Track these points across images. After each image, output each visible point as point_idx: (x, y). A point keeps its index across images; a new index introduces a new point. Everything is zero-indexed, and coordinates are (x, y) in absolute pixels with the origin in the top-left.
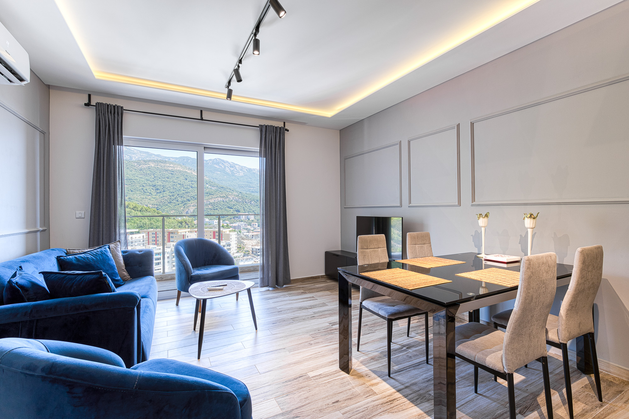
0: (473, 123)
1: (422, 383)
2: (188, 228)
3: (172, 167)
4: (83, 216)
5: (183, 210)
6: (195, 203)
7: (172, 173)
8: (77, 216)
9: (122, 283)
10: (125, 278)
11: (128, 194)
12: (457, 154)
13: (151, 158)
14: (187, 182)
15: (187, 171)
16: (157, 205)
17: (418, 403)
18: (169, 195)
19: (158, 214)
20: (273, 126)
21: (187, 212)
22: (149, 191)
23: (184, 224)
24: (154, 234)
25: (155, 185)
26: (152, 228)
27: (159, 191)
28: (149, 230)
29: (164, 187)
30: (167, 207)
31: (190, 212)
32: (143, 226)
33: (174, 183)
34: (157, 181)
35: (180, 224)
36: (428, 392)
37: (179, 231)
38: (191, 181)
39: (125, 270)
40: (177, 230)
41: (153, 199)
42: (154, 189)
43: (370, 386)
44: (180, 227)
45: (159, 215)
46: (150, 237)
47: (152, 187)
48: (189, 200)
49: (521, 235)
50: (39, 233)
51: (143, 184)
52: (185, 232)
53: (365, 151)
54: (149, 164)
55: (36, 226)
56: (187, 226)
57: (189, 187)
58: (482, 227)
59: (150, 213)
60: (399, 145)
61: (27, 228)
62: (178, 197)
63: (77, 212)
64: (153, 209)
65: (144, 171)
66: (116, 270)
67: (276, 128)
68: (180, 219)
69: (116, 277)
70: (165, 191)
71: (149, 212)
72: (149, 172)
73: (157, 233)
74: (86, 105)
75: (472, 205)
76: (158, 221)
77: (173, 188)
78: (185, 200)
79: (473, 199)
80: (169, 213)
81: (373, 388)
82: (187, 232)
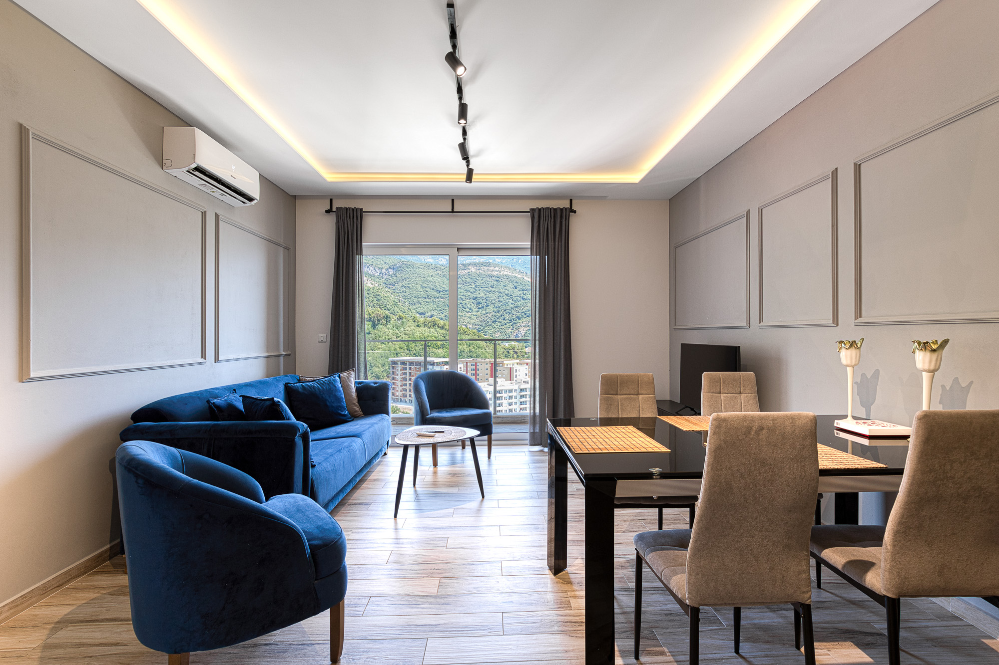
0: (860, 165)
1: (656, 614)
2: (517, 359)
3: (497, 271)
4: (325, 340)
5: (511, 333)
6: (527, 322)
7: (498, 279)
8: (320, 340)
9: (349, 419)
10: (356, 413)
11: (444, 311)
12: (833, 226)
13: (471, 260)
14: (517, 292)
15: (516, 275)
16: (478, 325)
17: (622, 636)
18: (493, 311)
19: (479, 337)
20: (550, 209)
21: (517, 334)
22: (469, 307)
23: (512, 352)
24: (474, 365)
25: (476, 298)
26: (471, 357)
27: (480, 306)
28: (468, 359)
29: (487, 300)
30: (491, 328)
31: (520, 335)
32: (460, 354)
33: (500, 294)
34: (479, 292)
35: (506, 353)
36: (651, 628)
37: (505, 362)
38: (523, 290)
39: (357, 404)
40: (502, 360)
41: (473, 317)
42: (475, 302)
43: (571, 597)
44: (506, 357)
45: (481, 339)
46: (469, 369)
47: (473, 301)
48: (519, 318)
49: (943, 387)
50: (282, 358)
51: (462, 297)
52: (513, 364)
53: (702, 232)
54: (469, 269)
55: (278, 350)
56: (515, 356)
57: (520, 299)
58: (848, 366)
59: (469, 337)
60: (745, 218)
61: (267, 352)
62: (504, 313)
63: (320, 335)
64: (473, 331)
65: (463, 279)
66: (343, 402)
67: (555, 210)
68: (507, 345)
69: (342, 411)
70: (488, 306)
71: (468, 335)
72: (468, 280)
73: (478, 364)
74: (327, 212)
75: (857, 324)
76: (479, 348)
77: (499, 301)
78: (513, 317)
79: (858, 313)
80: (494, 336)
81: (572, 601)
82: (516, 365)
